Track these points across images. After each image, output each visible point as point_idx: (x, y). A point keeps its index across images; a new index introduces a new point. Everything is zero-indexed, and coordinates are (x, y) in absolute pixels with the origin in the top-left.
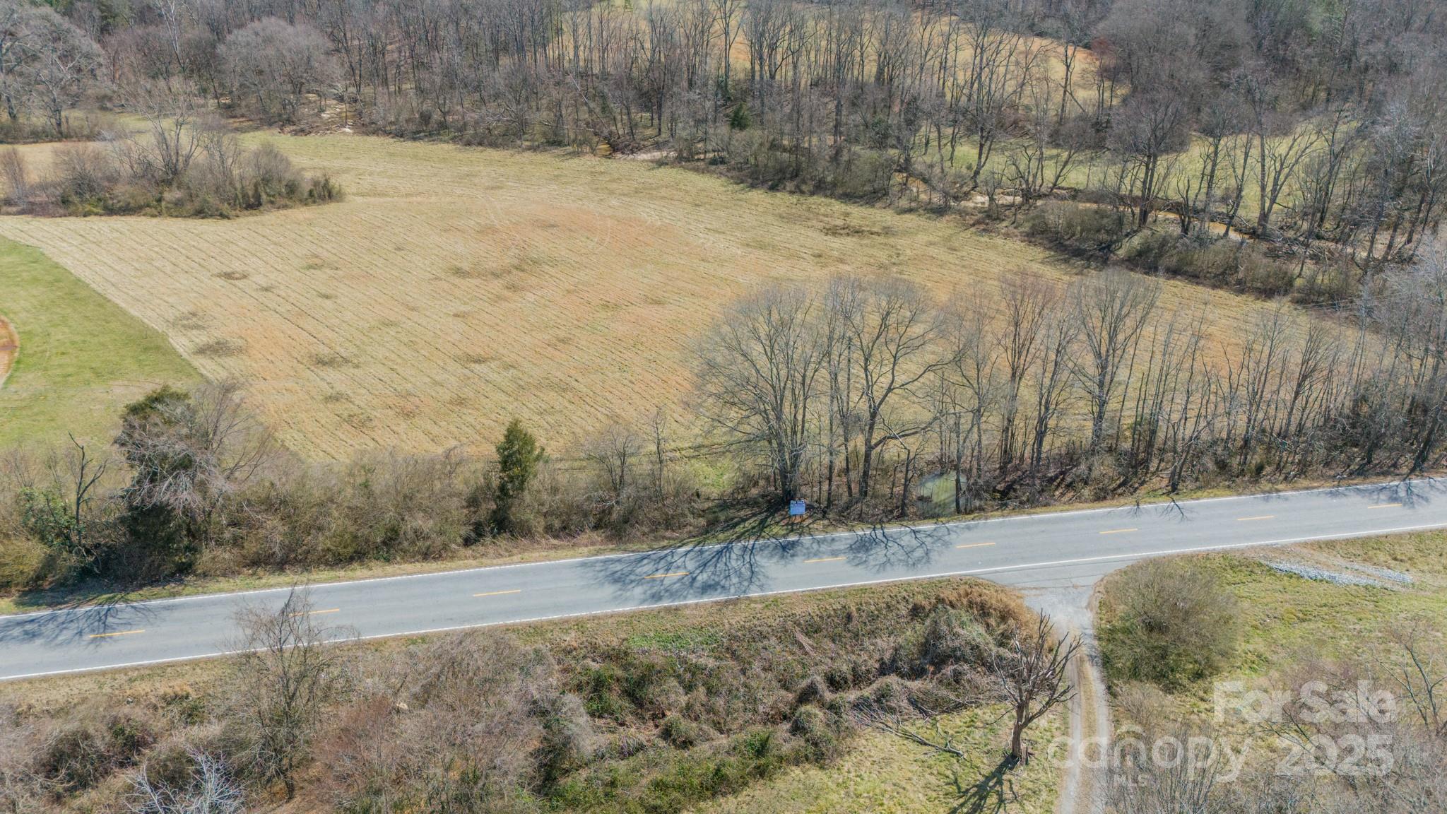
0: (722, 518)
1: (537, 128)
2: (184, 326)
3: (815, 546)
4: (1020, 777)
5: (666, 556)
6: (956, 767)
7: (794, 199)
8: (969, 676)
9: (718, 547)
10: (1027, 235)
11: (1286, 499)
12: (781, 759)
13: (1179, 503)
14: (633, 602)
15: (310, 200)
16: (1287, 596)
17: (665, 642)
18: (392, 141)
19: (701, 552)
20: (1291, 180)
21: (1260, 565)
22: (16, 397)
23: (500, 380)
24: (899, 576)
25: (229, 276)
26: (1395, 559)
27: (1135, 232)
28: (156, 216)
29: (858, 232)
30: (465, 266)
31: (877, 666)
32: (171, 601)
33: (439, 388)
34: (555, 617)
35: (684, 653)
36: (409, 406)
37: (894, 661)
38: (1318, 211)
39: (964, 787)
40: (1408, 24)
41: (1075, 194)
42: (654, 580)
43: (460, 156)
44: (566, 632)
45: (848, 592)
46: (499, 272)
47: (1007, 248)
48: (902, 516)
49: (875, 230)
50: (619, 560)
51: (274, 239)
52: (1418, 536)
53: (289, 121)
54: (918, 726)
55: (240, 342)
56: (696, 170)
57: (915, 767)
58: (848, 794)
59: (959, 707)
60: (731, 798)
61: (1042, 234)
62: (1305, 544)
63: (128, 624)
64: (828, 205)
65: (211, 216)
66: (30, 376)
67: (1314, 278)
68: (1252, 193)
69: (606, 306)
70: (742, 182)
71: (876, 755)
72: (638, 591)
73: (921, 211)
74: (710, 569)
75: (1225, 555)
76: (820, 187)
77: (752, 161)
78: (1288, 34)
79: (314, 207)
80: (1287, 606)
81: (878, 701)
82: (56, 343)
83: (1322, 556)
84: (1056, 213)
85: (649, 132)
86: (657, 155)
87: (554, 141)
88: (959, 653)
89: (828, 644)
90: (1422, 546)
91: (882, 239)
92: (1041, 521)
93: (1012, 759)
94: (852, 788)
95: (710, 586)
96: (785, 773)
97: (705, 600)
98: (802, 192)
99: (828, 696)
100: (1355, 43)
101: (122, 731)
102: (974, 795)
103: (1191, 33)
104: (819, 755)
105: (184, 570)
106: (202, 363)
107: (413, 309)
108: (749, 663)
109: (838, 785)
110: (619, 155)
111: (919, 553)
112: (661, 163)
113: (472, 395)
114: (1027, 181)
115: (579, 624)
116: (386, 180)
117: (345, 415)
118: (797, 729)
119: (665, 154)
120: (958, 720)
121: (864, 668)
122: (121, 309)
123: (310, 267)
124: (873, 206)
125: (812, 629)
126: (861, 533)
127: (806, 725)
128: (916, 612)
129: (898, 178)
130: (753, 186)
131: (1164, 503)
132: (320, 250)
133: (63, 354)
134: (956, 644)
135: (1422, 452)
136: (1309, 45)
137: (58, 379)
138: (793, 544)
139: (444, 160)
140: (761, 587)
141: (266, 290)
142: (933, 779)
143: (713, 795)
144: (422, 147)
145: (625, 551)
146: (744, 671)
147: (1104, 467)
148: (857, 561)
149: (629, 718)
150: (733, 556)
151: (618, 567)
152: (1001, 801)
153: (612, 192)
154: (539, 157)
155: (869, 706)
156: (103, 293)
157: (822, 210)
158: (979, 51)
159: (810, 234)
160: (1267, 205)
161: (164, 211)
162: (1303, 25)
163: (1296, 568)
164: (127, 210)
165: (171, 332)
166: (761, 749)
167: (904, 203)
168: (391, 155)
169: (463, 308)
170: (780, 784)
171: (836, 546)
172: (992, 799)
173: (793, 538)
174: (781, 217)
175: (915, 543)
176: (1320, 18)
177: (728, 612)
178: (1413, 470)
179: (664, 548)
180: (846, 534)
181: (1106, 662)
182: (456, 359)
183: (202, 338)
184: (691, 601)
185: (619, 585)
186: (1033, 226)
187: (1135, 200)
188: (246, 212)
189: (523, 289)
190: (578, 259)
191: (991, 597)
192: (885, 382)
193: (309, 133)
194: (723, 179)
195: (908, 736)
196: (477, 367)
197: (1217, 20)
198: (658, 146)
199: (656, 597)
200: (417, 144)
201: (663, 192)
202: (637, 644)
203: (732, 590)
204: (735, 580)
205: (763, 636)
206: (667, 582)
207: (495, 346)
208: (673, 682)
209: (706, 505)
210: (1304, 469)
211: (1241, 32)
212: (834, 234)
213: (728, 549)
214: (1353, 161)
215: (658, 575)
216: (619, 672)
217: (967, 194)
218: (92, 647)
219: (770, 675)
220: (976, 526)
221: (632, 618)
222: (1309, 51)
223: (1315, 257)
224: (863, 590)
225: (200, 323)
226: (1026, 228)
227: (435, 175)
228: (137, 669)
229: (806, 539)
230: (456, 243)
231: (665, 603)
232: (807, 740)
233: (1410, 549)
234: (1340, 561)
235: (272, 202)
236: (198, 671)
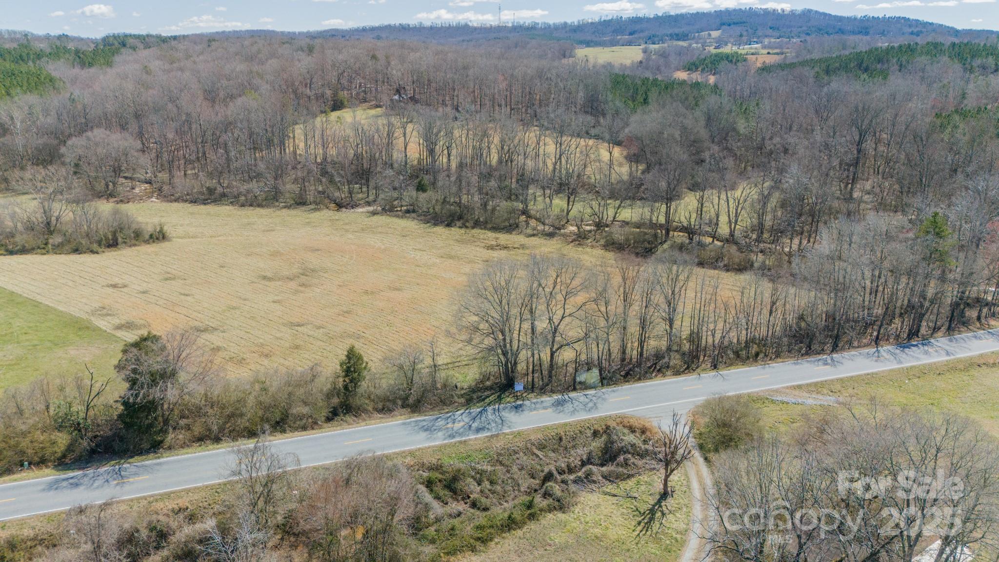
0: (475, 397)
1: (287, 195)
2: (99, 315)
3: (533, 405)
4: (670, 503)
5: (450, 416)
6: (635, 503)
7: (463, 231)
8: (632, 461)
9: (479, 410)
10: (604, 246)
11: (773, 367)
12: (541, 510)
13: (721, 373)
14: (439, 440)
15: (151, 241)
16: (784, 412)
17: (461, 459)
18: (190, 205)
19: (470, 413)
20: (743, 212)
21: (767, 399)
22: (5, 359)
23: (316, 335)
24: (583, 416)
25: (114, 286)
26: (832, 392)
27: (665, 241)
28: (45, 254)
29: (506, 247)
30: (269, 274)
31: (580, 463)
32: (158, 461)
33: (279, 341)
34: (397, 450)
35: (473, 464)
36: (266, 351)
37: (589, 459)
38: (760, 228)
39: (642, 511)
40: (791, 128)
41: (626, 223)
42: (447, 428)
43: (239, 213)
44: (405, 457)
45: (558, 426)
46: (292, 277)
47: (594, 253)
48: (575, 389)
49: (516, 246)
50: (424, 420)
51: (135, 264)
52: (841, 380)
53: (111, 195)
54: (610, 488)
55: (142, 322)
56: (398, 216)
57: (613, 507)
58: (581, 523)
59: (629, 476)
60: (519, 531)
61: (612, 245)
62: (787, 388)
63: (136, 474)
64: (485, 233)
65: (85, 253)
66: (10, 347)
67: (764, 262)
68: (724, 219)
69: (366, 292)
70: (428, 222)
71: (591, 504)
72: (440, 434)
73: (540, 235)
74: (478, 421)
75: (749, 395)
76: (477, 224)
77: (431, 210)
78: (727, 134)
79: (154, 245)
80: (784, 417)
81: (586, 478)
82: (18, 328)
83: (797, 392)
84: (618, 233)
85: (360, 196)
86: (371, 209)
87: (300, 202)
88: (625, 449)
89: (552, 455)
90: (844, 385)
91: (521, 251)
92: (651, 386)
93: (664, 495)
94: (583, 520)
95: (480, 429)
96: (545, 517)
97: (480, 435)
98: (467, 227)
99: (559, 478)
100: (763, 139)
101: (155, 528)
102: (649, 514)
103: (677, 134)
104: (561, 506)
105: (155, 447)
106: (120, 334)
107: (245, 300)
108: (511, 467)
109: (575, 519)
110: (344, 210)
111: (591, 405)
112: (374, 213)
113: (302, 343)
114: (599, 217)
115: (411, 453)
116: (194, 228)
117: (227, 358)
118: (546, 495)
119: (375, 207)
120: (631, 483)
121: (573, 465)
122: (51, 307)
123: (166, 279)
124: (511, 233)
125: (542, 447)
126: (556, 397)
127: (551, 492)
128: (595, 434)
129: (523, 218)
130: (435, 225)
131: (713, 373)
132: (169, 269)
133: (26, 333)
134: (623, 444)
135: (835, 342)
136: (739, 140)
137: (30, 348)
138: (521, 406)
139: (229, 216)
140: (509, 427)
141: (144, 292)
142: (625, 511)
143: (509, 530)
144: (211, 208)
145: (426, 415)
146: (508, 471)
147: (676, 360)
148: (558, 411)
149: (450, 500)
150: (489, 413)
151: (425, 423)
152: (663, 514)
153: (347, 231)
154: (293, 212)
155: (582, 481)
156: (34, 299)
157: (482, 237)
158: (558, 145)
159: (478, 249)
160: (733, 226)
161: (51, 250)
162: (734, 130)
163: (785, 399)
164: (24, 251)
165: (93, 318)
166: (530, 506)
167: (529, 231)
168: (192, 214)
169: (276, 298)
170: (543, 522)
171: (545, 404)
172: (659, 514)
173: (519, 402)
174: (457, 240)
175: (587, 400)
176: (743, 126)
177: (494, 440)
178: (832, 351)
179: (447, 413)
180: (549, 399)
181: (701, 447)
182: (284, 325)
183: (117, 321)
184: (472, 437)
185: (428, 432)
186: (607, 241)
187: (661, 226)
188: (109, 249)
189: (310, 286)
190: (340, 268)
191: (633, 422)
192: (560, 313)
193: (128, 202)
194: (416, 221)
195: (606, 494)
196: (299, 328)
197: (689, 127)
198: (369, 204)
199: (452, 436)
200: (208, 207)
201: (380, 229)
202: (446, 461)
203: (494, 430)
204: (494, 425)
205: (516, 453)
206: (455, 429)
207: (306, 316)
208: (470, 480)
209: (463, 392)
210: (778, 355)
211: (704, 134)
212: (492, 249)
213: (485, 410)
214: (773, 202)
215: (449, 425)
216: (440, 476)
217: (563, 226)
218: (118, 488)
219: (523, 472)
220: (617, 390)
221: (440, 448)
222: (739, 144)
223: (761, 252)
224: (565, 425)
225: (110, 312)
226: (602, 242)
227: (227, 225)
228: (152, 496)
229: (527, 403)
230: (258, 262)
231: (458, 439)
232: (554, 500)
233: (838, 387)
234: (805, 394)
235: (125, 243)
236: (190, 494)
